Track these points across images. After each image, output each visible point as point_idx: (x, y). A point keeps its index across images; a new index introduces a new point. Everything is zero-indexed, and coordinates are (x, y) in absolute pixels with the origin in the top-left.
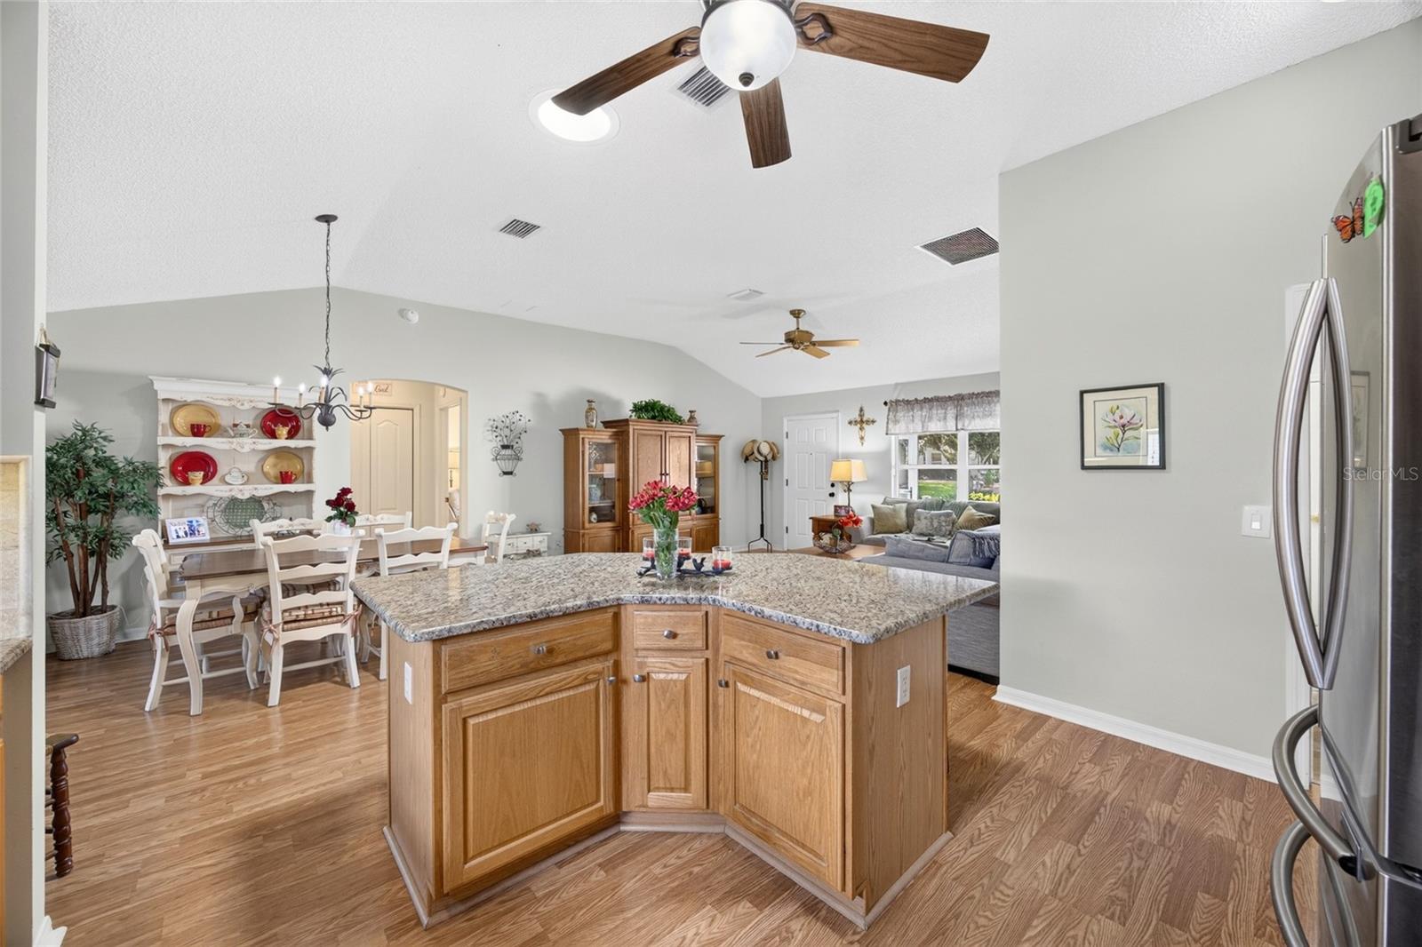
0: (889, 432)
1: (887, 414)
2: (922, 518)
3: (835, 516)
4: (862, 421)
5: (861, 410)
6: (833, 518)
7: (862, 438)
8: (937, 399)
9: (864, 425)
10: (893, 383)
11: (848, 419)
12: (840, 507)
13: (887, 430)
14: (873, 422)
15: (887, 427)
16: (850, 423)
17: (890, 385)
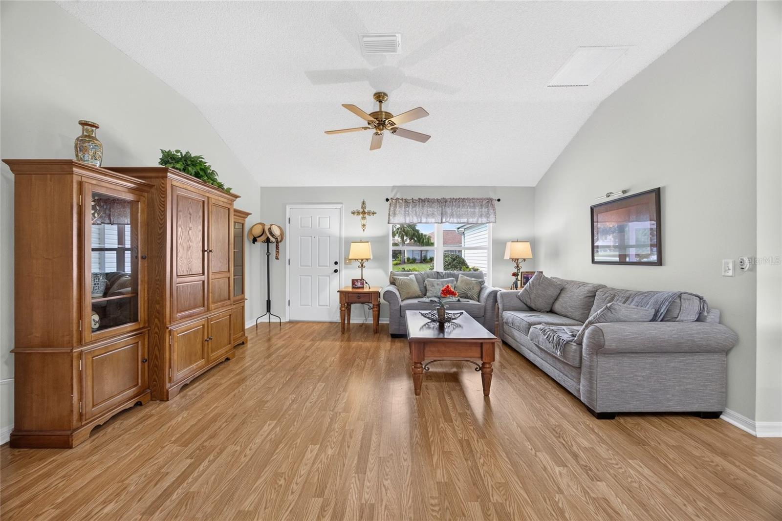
0: (390, 222)
1: (388, 208)
2: (435, 285)
3: (353, 288)
4: (364, 213)
5: (364, 203)
6: (350, 289)
7: (364, 226)
8: (428, 200)
9: (366, 215)
10: (392, 185)
11: (352, 210)
12: (357, 280)
13: (389, 221)
14: (374, 213)
15: (389, 218)
16: (353, 213)
17: (387, 187)
